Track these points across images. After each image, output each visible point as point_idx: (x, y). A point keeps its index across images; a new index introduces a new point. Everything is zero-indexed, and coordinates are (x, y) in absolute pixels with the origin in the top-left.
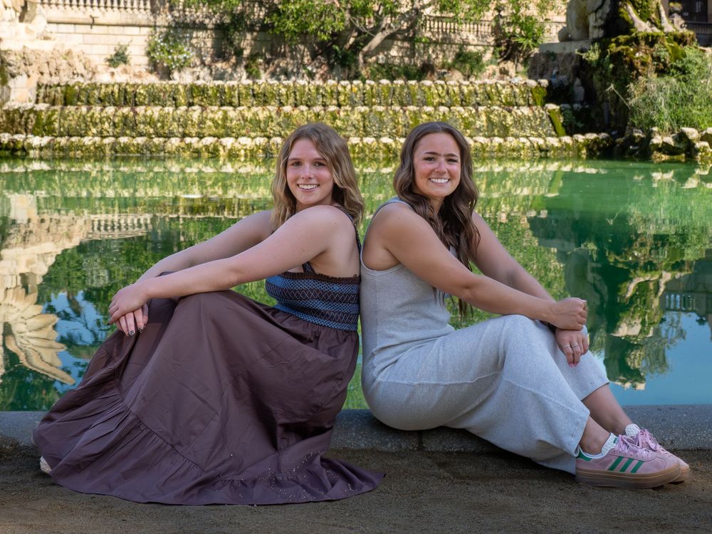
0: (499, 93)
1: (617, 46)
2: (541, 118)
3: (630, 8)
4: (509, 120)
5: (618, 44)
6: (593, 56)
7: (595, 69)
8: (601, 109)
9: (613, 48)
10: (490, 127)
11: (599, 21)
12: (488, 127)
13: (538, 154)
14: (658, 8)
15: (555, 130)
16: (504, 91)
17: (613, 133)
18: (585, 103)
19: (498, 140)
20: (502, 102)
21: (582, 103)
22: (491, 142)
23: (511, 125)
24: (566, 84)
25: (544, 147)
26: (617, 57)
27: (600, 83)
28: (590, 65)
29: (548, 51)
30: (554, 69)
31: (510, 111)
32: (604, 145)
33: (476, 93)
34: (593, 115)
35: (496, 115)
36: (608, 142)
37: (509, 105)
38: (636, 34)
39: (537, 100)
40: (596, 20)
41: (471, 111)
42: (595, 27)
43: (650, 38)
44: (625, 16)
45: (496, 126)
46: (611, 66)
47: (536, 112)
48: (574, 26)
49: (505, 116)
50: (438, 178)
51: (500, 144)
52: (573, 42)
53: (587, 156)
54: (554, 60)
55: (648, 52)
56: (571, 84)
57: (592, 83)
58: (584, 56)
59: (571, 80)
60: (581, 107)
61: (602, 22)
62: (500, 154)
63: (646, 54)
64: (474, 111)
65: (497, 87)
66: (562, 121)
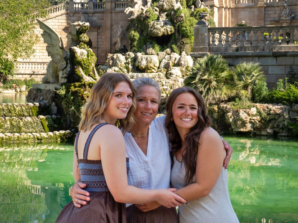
0: (15, 109)
1: (75, 88)
2: (37, 123)
3: (80, 69)
4: (21, 123)
5: (75, 87)
6: (63, 92)
7: (63, 99)
8: (66, 118)
9: (73, 89)
10: (12, 128)
11: (65, 74)
12: (11, 127)
13: (37, 141)
14: (93, 69)
15: (44, 129)
16: (17, 109)
17: (73, 130)
18: (58, 115)
19: (17, 135)
20: (16, 114)
21: (56, 115)
22: (14, 135)
23: (22, 127)
24: (48, 105)
25: (40, 138)
26: (75, 93)
27: (65, 105)
28: (60, 96)
29: (38, 88)
30: (41, 97)
31: (21, 119)
32: (69, 136)
33: (3, 110)
34: (62, 121)
35: (15, 121)
36: (70, 134)
37: (21, 116)
38: (84, 82)
39: (34, 113)
40: (63, 74)
41: (2, 119)
42: (62, 77)
43: (91, 84)
44: (78, 73)
45: (15, 127)
46: (72, 98)
47: (35, 119)
48: (51, 76)
49: (19, 122)
50: (185, 118)
51: (18, 137)
52: (51, 84)
53: (60, 141)
54: (40, 92)
55: (90, 91)
56: (50, 105)
57: (61, 105)
58: (58, 92)
59: (50, 103)
60: (56, 117)
61: (66, 75)
62: (18, 142)
63: (89, 92)
64: (3, 119)
65: (14, 107)
66: (47, 124)
